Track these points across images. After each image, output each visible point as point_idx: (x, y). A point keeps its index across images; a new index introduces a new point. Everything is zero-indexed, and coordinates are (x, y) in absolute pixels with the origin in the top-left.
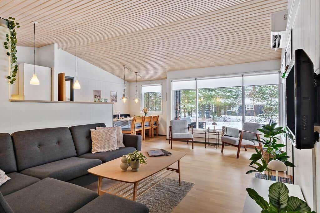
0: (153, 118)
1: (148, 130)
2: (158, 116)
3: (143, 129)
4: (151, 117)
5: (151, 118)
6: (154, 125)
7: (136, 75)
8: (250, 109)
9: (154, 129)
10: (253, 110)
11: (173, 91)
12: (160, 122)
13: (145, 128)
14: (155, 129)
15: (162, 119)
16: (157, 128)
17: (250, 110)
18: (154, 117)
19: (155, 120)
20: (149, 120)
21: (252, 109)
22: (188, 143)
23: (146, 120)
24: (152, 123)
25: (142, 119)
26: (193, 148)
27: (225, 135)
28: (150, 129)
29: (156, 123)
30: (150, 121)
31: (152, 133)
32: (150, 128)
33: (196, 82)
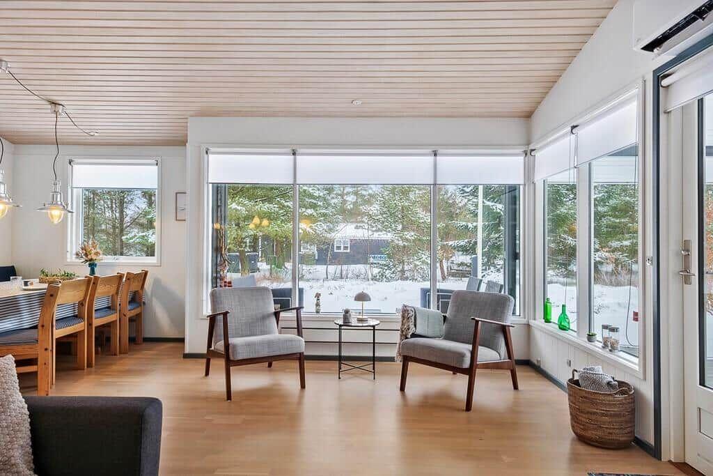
0: (128, 279)
1: (108, 326)
2: (146, 273)
3: (90, 324)
4: (121, 277)
5: (119, 284)
6: (129, 307)
7: (56, 112)
8: (342, 247)
9: (131, 320)
10: (349, 251)
11: (211, 185)
12: (149, 293)
13: (97, 322)
14: (136, 321)
15: (157, 282)
16: (139, 316)
17: (342, 250)
18: (130, 277)
19: (135, 286)
20: (113, 290)
21: (346, 248)
22: (270, 365)
23: (101, 289)
24: (123, 298)
25: (84, 288)
26: (303, 386)
27: (414, 335)
28: (114, 322)
29: (136, 299)
30: (117, 293)
31: (121, 335)
32: (113, 317)
33: (295, 160)
